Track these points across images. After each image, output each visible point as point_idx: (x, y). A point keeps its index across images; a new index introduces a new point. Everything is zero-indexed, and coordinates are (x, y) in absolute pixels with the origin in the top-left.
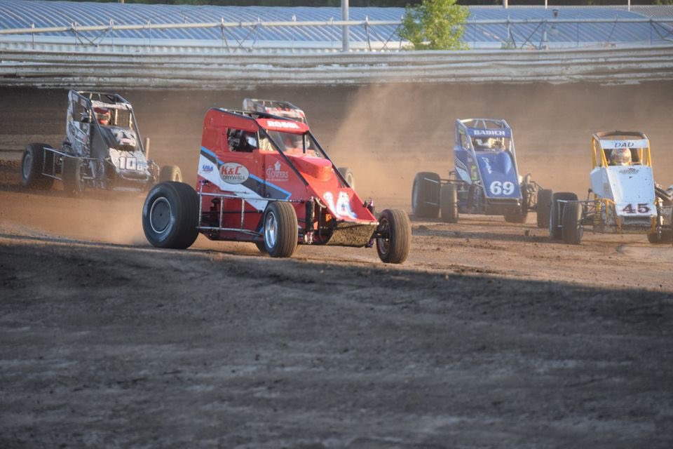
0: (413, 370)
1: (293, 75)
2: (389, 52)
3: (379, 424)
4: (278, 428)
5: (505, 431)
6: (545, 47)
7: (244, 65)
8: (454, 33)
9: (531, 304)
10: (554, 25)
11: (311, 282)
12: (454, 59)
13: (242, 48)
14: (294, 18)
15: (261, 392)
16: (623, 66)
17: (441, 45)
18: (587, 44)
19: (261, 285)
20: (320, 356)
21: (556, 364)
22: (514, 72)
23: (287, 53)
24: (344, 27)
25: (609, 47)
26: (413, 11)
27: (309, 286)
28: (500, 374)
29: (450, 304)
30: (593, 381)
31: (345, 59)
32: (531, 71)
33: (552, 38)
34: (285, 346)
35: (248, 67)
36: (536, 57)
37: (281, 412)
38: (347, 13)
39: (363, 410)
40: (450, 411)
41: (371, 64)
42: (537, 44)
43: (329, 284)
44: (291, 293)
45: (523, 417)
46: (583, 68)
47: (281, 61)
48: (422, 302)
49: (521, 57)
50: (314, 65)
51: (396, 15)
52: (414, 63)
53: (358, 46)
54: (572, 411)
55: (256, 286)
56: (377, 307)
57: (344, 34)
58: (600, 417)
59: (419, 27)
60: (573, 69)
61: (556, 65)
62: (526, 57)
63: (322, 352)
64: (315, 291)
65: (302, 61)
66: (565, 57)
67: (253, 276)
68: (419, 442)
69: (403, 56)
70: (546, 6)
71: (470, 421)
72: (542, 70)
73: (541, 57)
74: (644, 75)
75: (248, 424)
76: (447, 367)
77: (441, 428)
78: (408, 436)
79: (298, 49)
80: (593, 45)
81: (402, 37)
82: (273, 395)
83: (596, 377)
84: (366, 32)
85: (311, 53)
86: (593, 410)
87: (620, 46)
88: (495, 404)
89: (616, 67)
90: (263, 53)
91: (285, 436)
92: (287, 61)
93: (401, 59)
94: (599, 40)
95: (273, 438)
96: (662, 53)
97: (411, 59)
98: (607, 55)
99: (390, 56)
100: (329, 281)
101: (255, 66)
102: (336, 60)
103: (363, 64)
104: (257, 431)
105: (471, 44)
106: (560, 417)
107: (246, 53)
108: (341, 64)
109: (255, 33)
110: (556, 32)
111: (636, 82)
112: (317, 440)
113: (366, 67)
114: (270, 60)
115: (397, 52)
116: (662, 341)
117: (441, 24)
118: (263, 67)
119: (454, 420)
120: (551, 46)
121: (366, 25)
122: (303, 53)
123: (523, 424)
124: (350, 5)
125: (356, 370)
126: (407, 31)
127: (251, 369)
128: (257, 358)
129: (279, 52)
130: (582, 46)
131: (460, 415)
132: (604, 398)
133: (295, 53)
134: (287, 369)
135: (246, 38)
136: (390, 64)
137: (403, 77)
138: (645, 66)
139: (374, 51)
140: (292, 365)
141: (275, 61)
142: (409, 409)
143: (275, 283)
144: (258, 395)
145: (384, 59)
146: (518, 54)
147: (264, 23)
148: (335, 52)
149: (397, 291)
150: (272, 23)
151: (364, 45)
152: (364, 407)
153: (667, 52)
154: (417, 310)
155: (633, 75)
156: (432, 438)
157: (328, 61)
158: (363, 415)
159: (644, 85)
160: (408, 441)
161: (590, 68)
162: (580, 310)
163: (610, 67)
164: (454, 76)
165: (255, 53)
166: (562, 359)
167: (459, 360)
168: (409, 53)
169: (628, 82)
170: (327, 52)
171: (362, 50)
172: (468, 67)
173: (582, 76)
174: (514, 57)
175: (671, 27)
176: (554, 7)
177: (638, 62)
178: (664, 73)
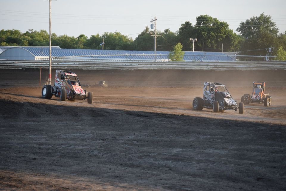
0: (172, 138)
1: (143, 67)
2: (166, 62)
3: (163, 150)
4: (139, 151)
5: (193, 152)
6: (202, 61)
7: (131, 64)
8: (181, 58)
9: (199, 122)
10: (205, 56)
11: (147, 116)
12: (181, 64)
13: (131, 60)
14: (143, 53)
15: (135, 142)
16: (221, 66)
17: (178, 60)
18: (213, 61)
19: (135, 117)
20: (149, 134)
21: (205, 137)
22: (195, 67)
23: (142, 62)
24: (155, 56)
25: (218, 62)
26: (171, 52)
27: (147, 117)
28: (192, 139)
29: (180, 122)
30: (214, 141)
31: (155, 63)
32: (200, 67)
34: (141, 132)
35: (132, 65)
36: (201, 64)
37: (140, 147)
38: (156, 52)
39: (159, 147)
40: (180, 147)
41: (162, 65)
42: (201, 60)
43: (151, 117)
44: (142, 119)
45: (197, 149)
46: (211, 66)
47: (140, 64)
48: (173, 122)
49: (197, 64)
50: (148, 65)
51: (167, 53)
52: (172, 65)
53: (158, 60)
54: (209, 148)
55: (134, 117)
56: (163, 123)
57: (155, 57)
58: (215, 149)
59: (173, 56)
60: (209, 67)
61: (205, 66)
62: (198, 64)
63: (150, 133)
64: (148, 119)
65: (145, 64)
66: (207, 64)
67: (134, 115)
68: (172, 155)
69: (169, 63)
70: (203, 52)
71: (185, 150)
73: (202, 64)
74: (226, 68)
75: (132, 150)
76: (179, 137)
77: (178, 151)
78: (170, 153)
79: (144, 61)
80: (214, 61)
81: (169, 59)
82: (138, 143)
83: (214, 140)
84: (161, 57)
85: (147, 62)
86: (214, 147)
87: (220, 61)
88: (191, 146)
89: (219, 66)
90: (136, 62)
91: (141, 153)
92: (141, 64)
93: (169, 64)
95: (138, 153)
96: (230, 63)
97: (171, 64)
98: (217, 63)
99: (166, 63)
100: (151, 116)
101: (134, 65)
102: (153, 63)
103: (160, 64)
104: (134, 151)
105: (185, 60)
106: (206, 149)
107: (132, 62)
108: (154, 64)
109: (134, 57)
110: (205, 58)
111: (224, 70)
112: (148, 154)
113: (160, 65)
114: (138, 63)
115: (168, 62)
116: (230, 131)
117: (178, 55)
118: (136, 65)
119: (181, 149)
120: (204, 61)
121: (160, 55)
122: (145, 62)
123: (197, 151)
124: (157, 51)
125: (158, 137)
126: (170, 57)
127: (133, 137)
128: (134, 134)
129: (140, 61)
130: (211, 61)
131: (182, 148)
132: (216, 145)
133: (143, 62)
134: (141, 137)
135: (132, 58)
136: (166, 65)
137: (169, 68)
138: (226, 66)
139: (162, 62)
140: (143, 136)
141: (139, 64)
142: (170, 147)
143: (139, 116)
144: (134, 143)
145: (165, 64)
146: (196, 63)
147: (136, 55)
148: (153, 62)
149: (167, 119)
150: (138, 55)
151: (160, 60)
152: (160, 146)
153: (231, 63)
154: (172, 124)
155: (223, 68)
156: (176, 154)
157: (151, 64)
158: (159, 148)
159: (226, 71)
160: (170, 154)
161: (213, 66)
162: (211, 124)
163: (218, 66)
164: (181, 68)
165: (134, 61)
166: (206, 135)
167: (182, 135)
168: (170, 62)
169: (222, 70)
170: (151, 62)
171: (159, 61)
172: (184, 66)
173: (211, 68)
174: (195, 64)
175: (232, 57)
176: (205, 52)
177: (224, 65)
178: (230, 68)
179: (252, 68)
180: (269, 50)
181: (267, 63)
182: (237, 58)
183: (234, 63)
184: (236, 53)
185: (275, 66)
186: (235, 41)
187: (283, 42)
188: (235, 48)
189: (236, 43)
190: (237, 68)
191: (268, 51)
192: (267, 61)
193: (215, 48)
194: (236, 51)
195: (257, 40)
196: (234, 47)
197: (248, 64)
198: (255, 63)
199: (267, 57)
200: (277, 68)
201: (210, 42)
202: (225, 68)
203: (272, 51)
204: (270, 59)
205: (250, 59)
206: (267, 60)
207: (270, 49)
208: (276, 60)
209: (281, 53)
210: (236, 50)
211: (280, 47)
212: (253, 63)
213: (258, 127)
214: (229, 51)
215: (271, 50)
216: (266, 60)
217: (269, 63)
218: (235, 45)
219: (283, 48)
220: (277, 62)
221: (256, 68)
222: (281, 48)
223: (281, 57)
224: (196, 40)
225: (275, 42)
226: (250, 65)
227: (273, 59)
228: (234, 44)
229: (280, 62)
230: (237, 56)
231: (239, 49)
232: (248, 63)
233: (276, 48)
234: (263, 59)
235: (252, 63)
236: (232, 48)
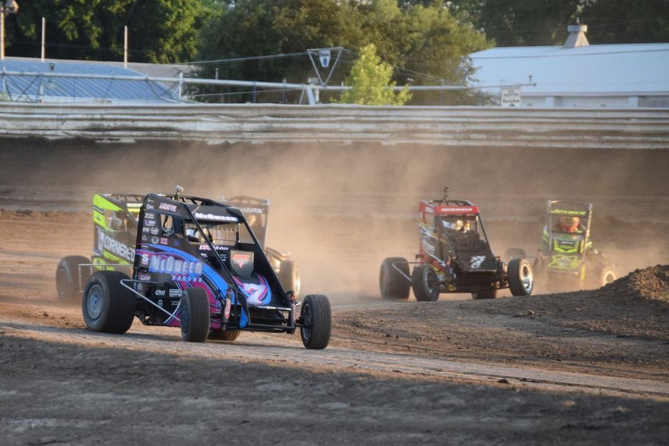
6: (40, 101)
10: (50, 79)
16: (119, 124)
18: (83, 99)
22: (9, 125)
25: (105, 104)
32: (26, 124)
33: (48, 92)
36: (32, 111)
42: (33, 97)
46: (79, 124)
49: (15, 110)
60: (69, 125)
61: (52, 120)
62: (22, 110)
66: (60, 111)
70: (43, 59)
72: (37, 124)
73: (36, 111)
74: (139, 133)
80: (90, 101)
87: (115, 103)
89: (112, 124)
94: (95, 96)
96: (157, 112)
98: (103, 111)
110: (52, 86)
111: (131, 140)
120: (47, 100)
130: (79, 101)
138: (141, 124)
146: (13, 107)
153: (161, 112)
155: (128, 133)
159: (139, 143)
161: (87, 124)
163: (106, 124)
169: (123, 140)
173: (78, 133)
174: (9, 110)
175: (167, 88)
176: (47, 60)
177: (133, 120)
178: (160, 133)
179: (247, 135)
180: (322, 59)
181: (313, 112)
182: (188, 89)
183: (175, 112)
184: (185, 67)
185: (347, 126)
186: (179, 17)
187: (379, 26)
188: (179, 47)
189: (186, 26)
190: (189, 132)
191: (318, 63)
192: (312, 104)
193: (96, 44)
194: (182, 61)
195: (273, 13)
196: (176, 42)
197: (232, 116)
198: (263, 112)
199: (312, 88)
200: (354, 136)
201: (72, 20)
202: (135, 133)
203: (332, 62)
204: (324, 97)
205: (245, 96)
206: (314, 100)
207: (325, 56)
208: (351, 100)
209: (371, 73)
210: (185, 57)
211: (364, 45)
212: (256, 113)
213: (259, 381)
214: (155, 58)
215: (328, 59)
216: (307, 102)
217: (318, 112)
218: (178, 34)
219: (378, 53)
220: (350, 109)
221: (264, 135)
222: (369, 51)
223: (369, 91)
224: (12, 9)
225: (347, 24)
226: (242, 122)
227: (337, 96)
228: (175, 31)
229: (363, 113)
230: (189, 80)
231: (195, 52)
232: (235, 112)
233: (348, 51)
234: (293, 97)
235: (248, 113)
236: (168, 47)
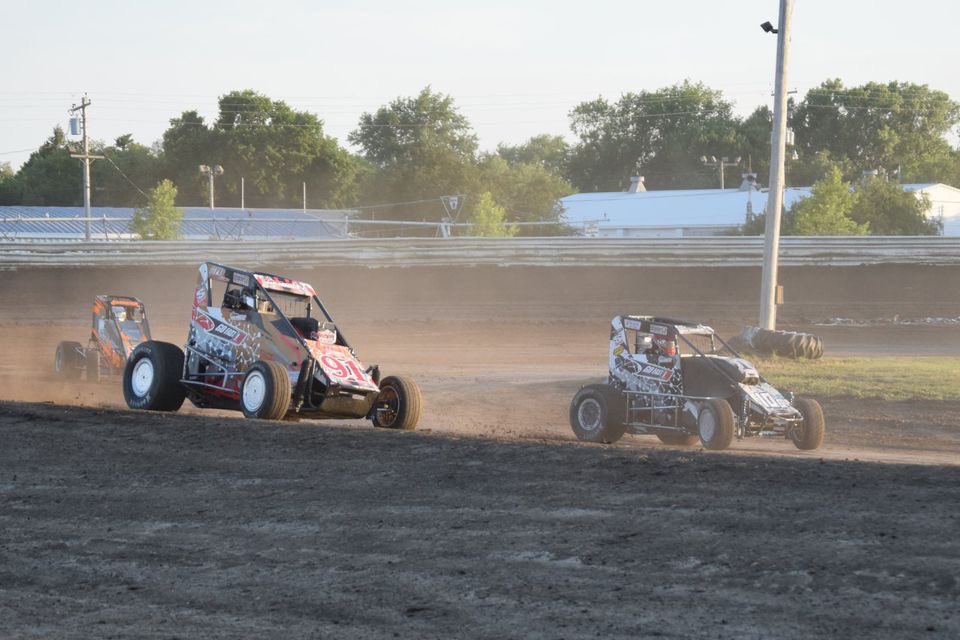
0: (137, 486)
1: (47, 259)
2: (122, 242)
3: (110, 530)
4: (31, 532)
5: (206, 532)
6: (242, 240)
7: (8, 251)
8: (173, 228)
9: (228, 436)
10: (249, 223)
11: (57, 420)
12: (173, 247)
13: (6, 238)
14: (47, 215)
15: (17, 505)
16: (301, 255)
17: (163, 237)
18: (273, 238)
19: (18, 422)
20: (65, 477)
21: (248, 482)
23: (42, 242)
24: (86, 222)
25: (291, 241)
26: (141, 211)
27: (55, 423)
28: (203, 490)
29: (165, 437)
30: (274, 494)
31: (87, 247)
32: (233, 257)
33: (248, 233)
34: (35, 470)
35: (11, 252)
36: (236, 247)
37: (34, 519)
38: (89, 212)
39: (97, 518)
40: (165, 519)
41: (108, 251)
42: (236, 237)
43: (71, 421)
44: (38, 429)
45: (220, 522)
46: (271, 256)
47: (37, 248)
48: (144, 435)
49: (223, 247)
50: (63, 252)
51: (126, 214)
52: (142, 251)
53: (97, 236)
54: (258, 517)
55: (13, 424)
56: (108, 440)
57: (87, 229)
58: (279, 521)
59: (145, 223)
60: (263, 257)
61: (251, 253)
62: (229, 247)
63: (64, 475)
64: (60, 427)
65: (54, 248)
66: (257, 247)
67: (11, 416)
68: (141, 542)
69: (132, 245)
70: (243, 208)
71: (180, 525)
72: (240, 257)
73: (238, 247)
74: (317, 262)
75: (7, 529)
76: (164, 484)
77: (159, 531)
78: (133, 538)
79: (51, 239)
80: (278, 239)
81: (132, 231)
82: (27, 507)
83: (276, 491)
84: (104, 226)
85: (61, 242)
86: (273, 516)
87: (298, 239)
88: (199, 512)
89: (296, 255)
90: (23, 242)
91: (37, 538)
92: (41, 248)
93: (131, 247)
94: (283, 235)
95: (26, 540)
96: (329, 245)
97: (139, 247)
98: (289, 246)
99: (123, 244)
100: (70, 419)
101: (17, 252)
102: (81, 247)
103: (102, 251)
104: (14, 534)
105: (186, 237)
106: (248, 521)
107: (9, 242)
108: (84, 251)
109: (17, 226)
110: (250, 228)
111: (310, 267)
112: (61, 541)
113: (104, 253)
114: (28, 248)
115: (129, 242)
116: (326, 463)
117: (163, 221)
118: (23, 253)
119: (168, 525)
120: (246, 238)
121: (104, 221)
122: (54, 242)
123: (221, 528)
124: (92, 205)
125: (93, 488)
126: (136, 225)
127: (10, 487)
128: (15, 478)
129: (36, 241)
130: (270, 239)
131: (172, 521)
132: (281, 507)
133: (48, 242)
134: (37, 487)
135: (9, 231)
136: (123, 251)
137: (133, 261)
138: (317, 255)
139: (111, 241)
140: (42, 484)
141: (32, 248)
142: (133, 518)
143: (29, 420)
144: (15, 507)
145: (117, 247)
146: (222, 245)
147: (23, 219)
148: (80, 241)
149: (125, 427)
150: (30, 219)
151: (102, 236)
152: (99, 516)
153: (332, 245)
154: (140, 441)
155: (308, 262)
156: (151, 538)
157: (74, 248)
158: (97, 522)
160: (132, 541)
161: (277, 256)
162: (265, 441)
163: (291, 255)
164: (174, 261)
165: (17, 241)
166: (250, 477)
167: (172, 479)
168: (138, 242)
169: (304, 267)
170: (74, 241)
171: (101, 240)
172: (182, 254)
173: (271, 262)
174: (219, 247)
175: (336, 227)
176: (248, 209)
177: (311, 252)
178: (331, 261)
179: (398, 261)
180: (451, 204)
181: (447, 243)
182: (353, 228)
183: (343, 245)
184: (349, 211)
185: (472, 253)
186: (345, 175)
187: (493, 179)
188: (345, 197)
189: (349, 180)
190: (354, 259)
191: (448, 206)
192: (445, 237)
193: (282, 196)
194: (347, 207)
195: (414, 170)
196: (342, 193)
197: (386, 247)
198: (409, 244)
199: (445, 226)
200: (477, 260)
201: (265, 178)
202: (313, 262)
203: (459, 206)
204: (455, 232)
205: (393, 232)
206: (447, 234)
207: (454, 201)
208: (474, 233)
209: (489, 214)
210: (349, 204)
211: (482, 193)
212: (404, 244)
213: (413, 447)
214: (326, 206)
215: (456, 203)
216: (442, 236)
217: (451, 243)
218: (344, 187)
219: (493, 198)
220: (474, 240)
221: (409, 261)
222: (486, 197)
223: (487, 227)
224: (219, 172)
225: (470, 177)
226: (393, 251)
227: (463, 231)
228: (342, 184)
229: (483, 243)
230: (352, 221)
231: (357, 200)
232: (387, 244)
233: (472, 198)
234: (433, 231)
235: (397, 245)
236: (336, 197)
